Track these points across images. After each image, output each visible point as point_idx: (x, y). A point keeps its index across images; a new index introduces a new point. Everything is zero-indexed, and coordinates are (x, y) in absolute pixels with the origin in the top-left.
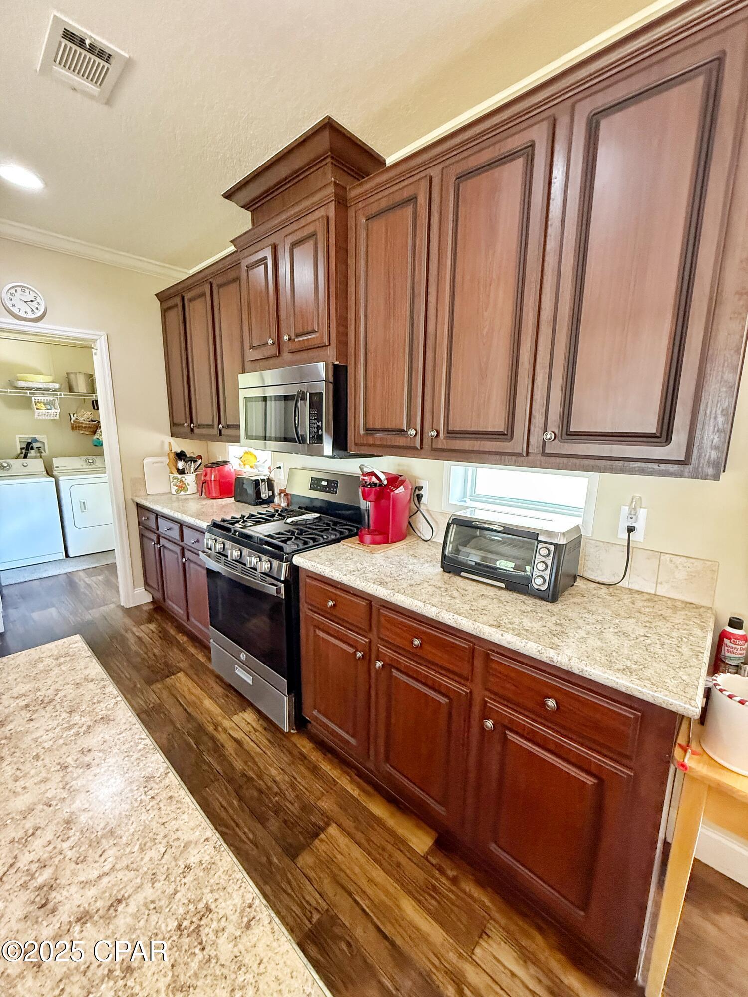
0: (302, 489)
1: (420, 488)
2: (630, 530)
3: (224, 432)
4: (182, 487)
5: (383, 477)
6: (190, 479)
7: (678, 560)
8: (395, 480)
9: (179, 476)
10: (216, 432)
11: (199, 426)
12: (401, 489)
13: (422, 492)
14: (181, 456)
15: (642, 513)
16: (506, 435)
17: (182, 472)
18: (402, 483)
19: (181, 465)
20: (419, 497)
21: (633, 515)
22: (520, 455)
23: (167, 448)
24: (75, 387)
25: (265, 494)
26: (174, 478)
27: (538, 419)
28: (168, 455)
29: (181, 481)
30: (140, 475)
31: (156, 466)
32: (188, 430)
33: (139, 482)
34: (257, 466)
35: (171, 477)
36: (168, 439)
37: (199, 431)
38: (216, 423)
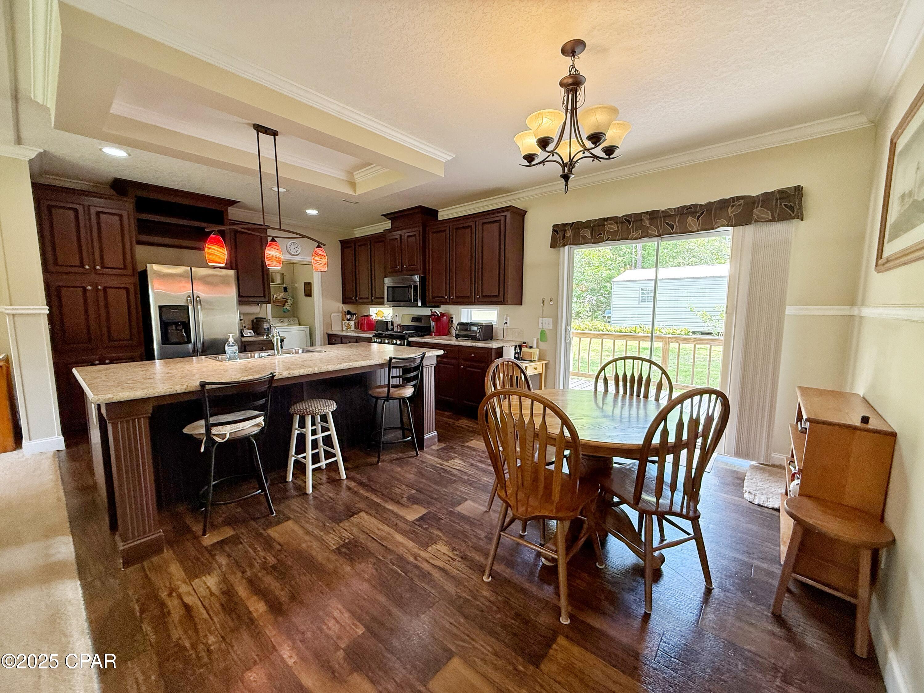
0: (408, 322)
1: (452, 316)
2: (506, 323)
3: (374, 300)
4: (349, 327)
5: (438, 313)
6: (352, 323)
7: (516, 330)
8: (443, 315)
9: (348, 322)
10: (370, 300)
11: (361, 298)
12: (445, 317)
14: (349, 313)
15: (508, 318)
16: (470, 297)
17: (349, 320)
19: (349, 317)
20: (452, 321)
21: (506, 319)
22: (473, 302)
23: (341, 309)
24: (275, 281)
25: (390, 327)
26: (345, 323)
27: (476, 293)
28: (342, 313)
29: (348, 324)
30: (329, 321)
31: (336, 318)
32: (355, 301)
33: (329, 325)
34: (384, 317)
35: (344, 322)
36: (342, 305)
37: (361, 301)
38: (370, 298)
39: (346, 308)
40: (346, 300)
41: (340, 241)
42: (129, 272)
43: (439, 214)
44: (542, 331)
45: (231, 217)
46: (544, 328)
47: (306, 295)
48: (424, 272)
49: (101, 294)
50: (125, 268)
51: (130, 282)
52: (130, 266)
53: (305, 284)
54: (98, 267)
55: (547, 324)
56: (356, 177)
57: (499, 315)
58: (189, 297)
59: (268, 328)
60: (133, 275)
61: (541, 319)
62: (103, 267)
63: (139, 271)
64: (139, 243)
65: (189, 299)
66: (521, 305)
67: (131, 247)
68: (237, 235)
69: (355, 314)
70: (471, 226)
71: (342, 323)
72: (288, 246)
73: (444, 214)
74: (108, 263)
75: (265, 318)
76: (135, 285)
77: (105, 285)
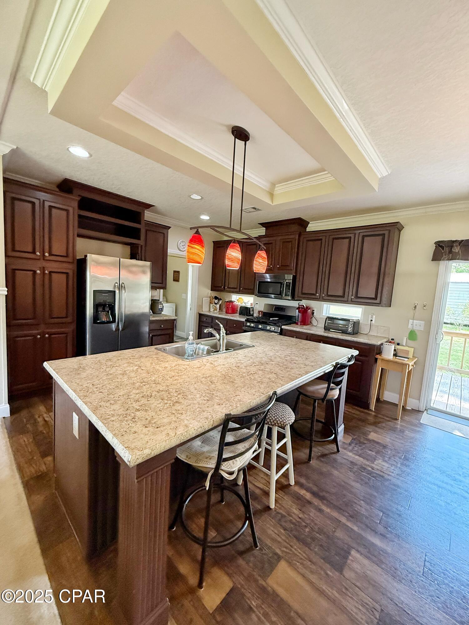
1: (314, 311)
2: (371, 320)
3: (242, 290)
4: (215, 309)
5: (305, 306)
6: (218, 306)
7: (382, 327)
8: (307, 308)
9: (215, 305)
10: (238, 290)
11: (229, 288)
12: (310, 310)
13: (314, 312)
14: (216, 298)
15: (374, 316)
16: (343, 296)
18: (310, 309)
19: (216, 301)
21: (372, 317)
22: (346, 301)
23: (210, 294)
25: (251, 313)
26: (213, 306)
27: (351, 293)
28: (210, 297)
29: (216, 307)
30: (201, 304)
31: (206, 301)
32: (223, 289)
33: (200, 306)
34: (245, 303)
35: (211, 305)
36: (210, 292)
37: (227, 289)
38: (238, 288)
39: (214, 294)
40: (214, 288)
41: (213, 242)
42: (70, 259)
43: (309, 225)
44: (411, 331)
45: (146, 218)
46: (414, 328)
47: (174, 280)
48: (296, 272)
49: (47, 277)
50: (67, 256)
51: (71, 269)
52: (71, 255)
53: (174, 272)
54: (47, 254)
55: (418, 325)
56: (276, 189)
57: (364, 313)
58: (117, 283)
59: (161, 308)
60: (73, 263)
61: (411, 321)
62: (50, 254)
63: (78, 258)
64: (79, 236)
65: (116, 285)
66: (390, 307)
67: (74, 239)
68: (147, 232)
69: (221, 299)
70: (351, 237)
71: (210, 305)
72: (179, 244)
73: (312, 227)
74: (54, 252)
75: (159, 300)
76: (73, 271)
77: (51, 270)
